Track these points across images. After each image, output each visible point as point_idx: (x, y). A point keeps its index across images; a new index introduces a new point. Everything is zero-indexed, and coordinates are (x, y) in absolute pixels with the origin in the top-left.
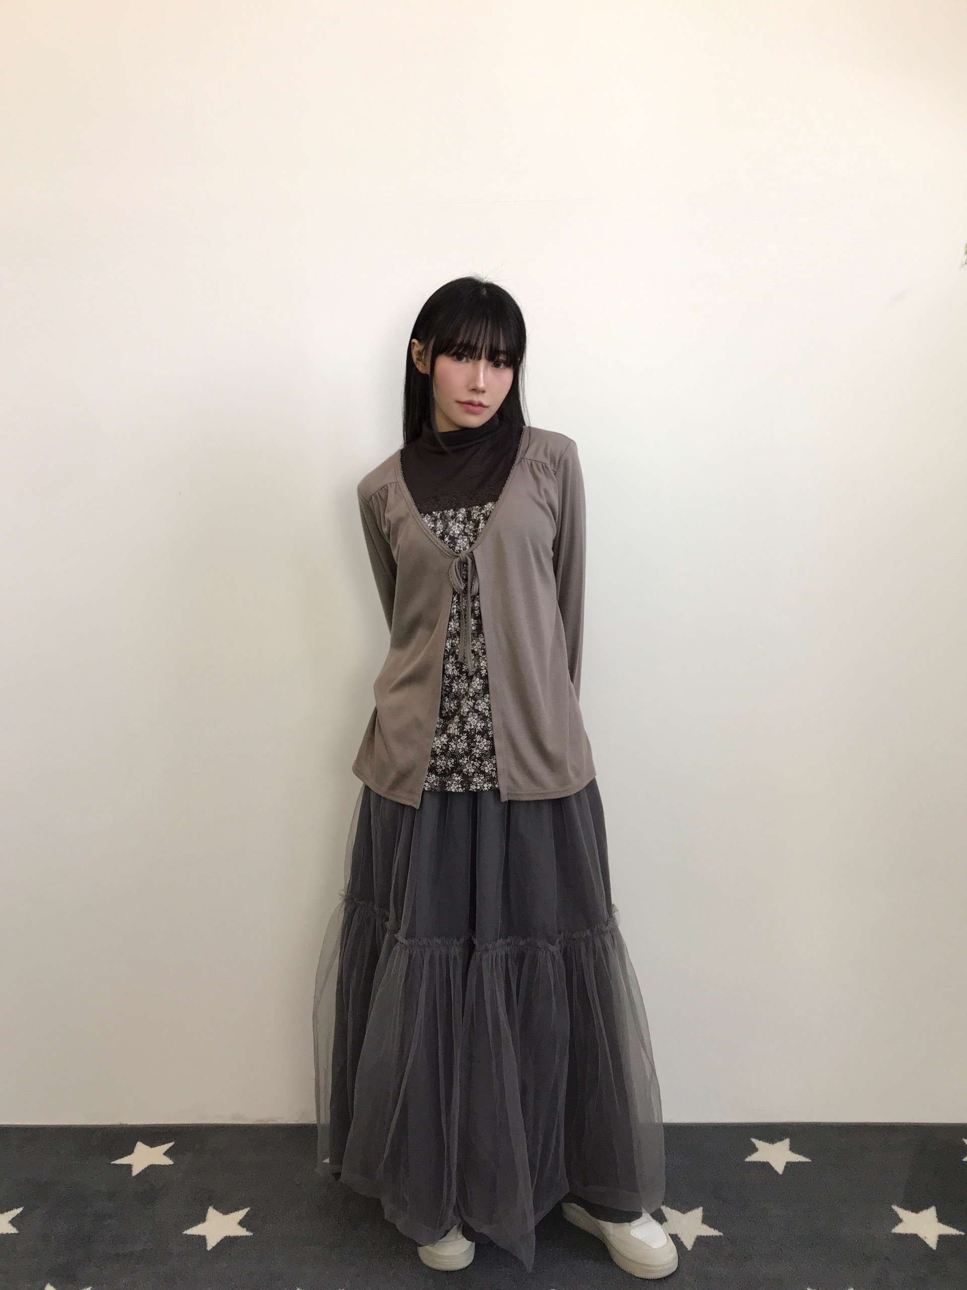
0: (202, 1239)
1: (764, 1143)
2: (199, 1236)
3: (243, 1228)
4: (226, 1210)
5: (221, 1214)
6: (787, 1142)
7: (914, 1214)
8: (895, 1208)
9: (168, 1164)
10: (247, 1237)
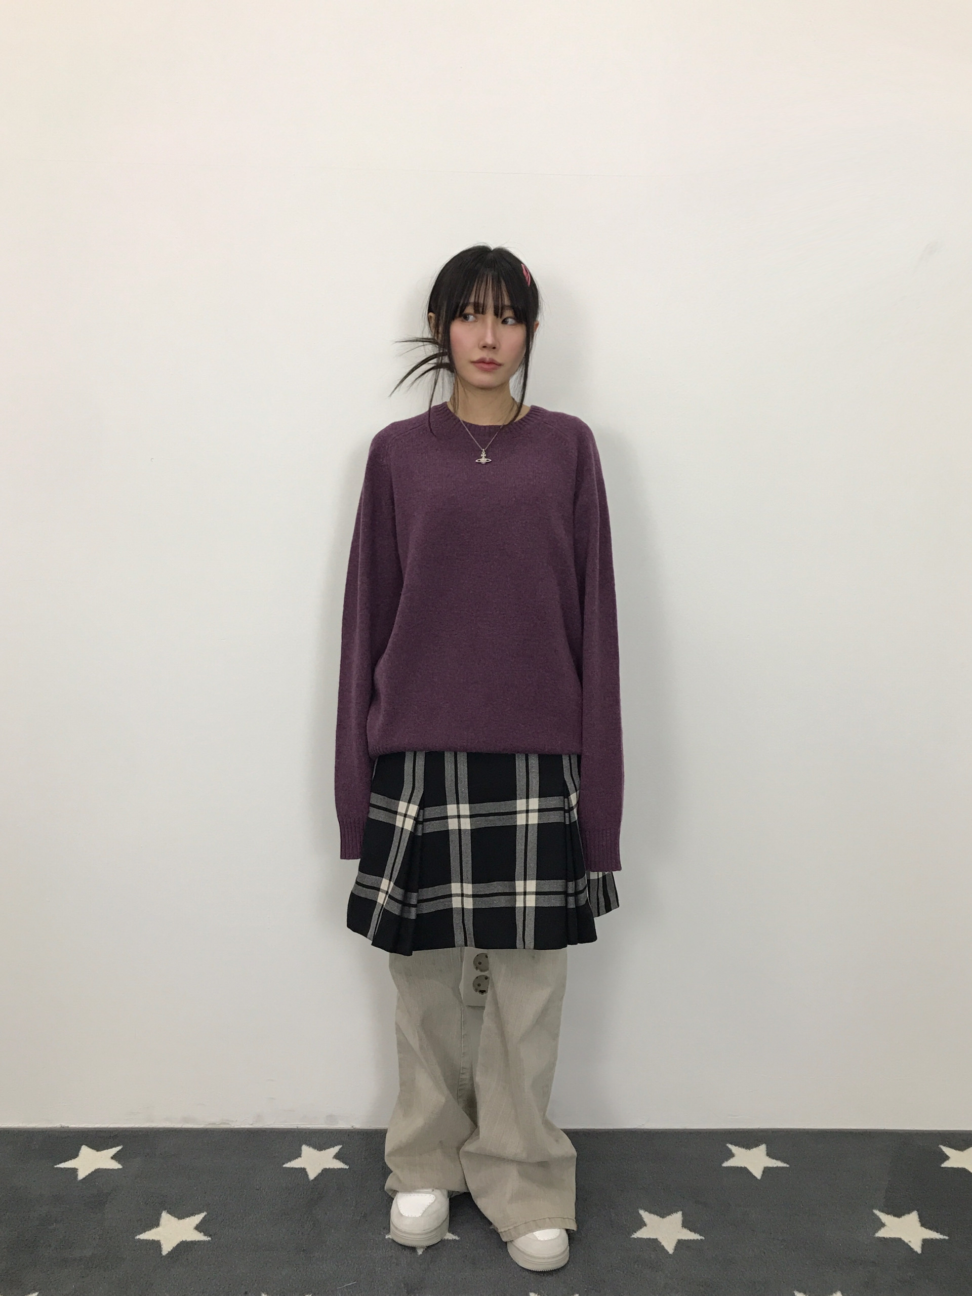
0: (156, 1245)
1: (740, 1149)
3: (200, 1232)
4: (181, 1215)
5: (176, 1219)
6: (763, 1147)
7: (896, 1219)
8: (877, 1212)
9: (116, 1168)
10: (204, 1242)
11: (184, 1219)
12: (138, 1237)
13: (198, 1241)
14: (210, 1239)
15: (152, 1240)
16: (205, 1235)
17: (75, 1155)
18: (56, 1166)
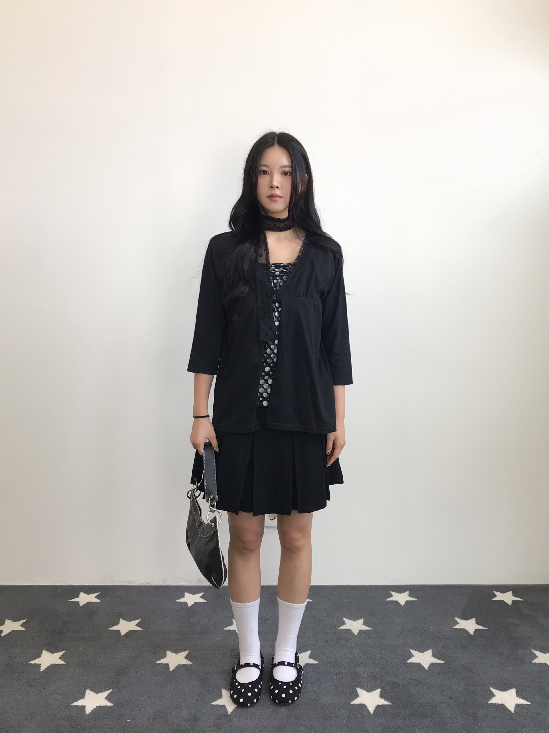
0: (118, 632)
1: (396, 593)
2: (117, 630)
3: (138, 627)
4: (129, 620)
5: (127, 622)
6: (407, 593)
7: (465, 621)
8: (456, 619)
9: (98, 601)
10: (140, 631)
12: (109, 629)
13: (137, 630)
14: (143, 630)
16: (140, 628)
17: (78, 596)
18: (69, 601)
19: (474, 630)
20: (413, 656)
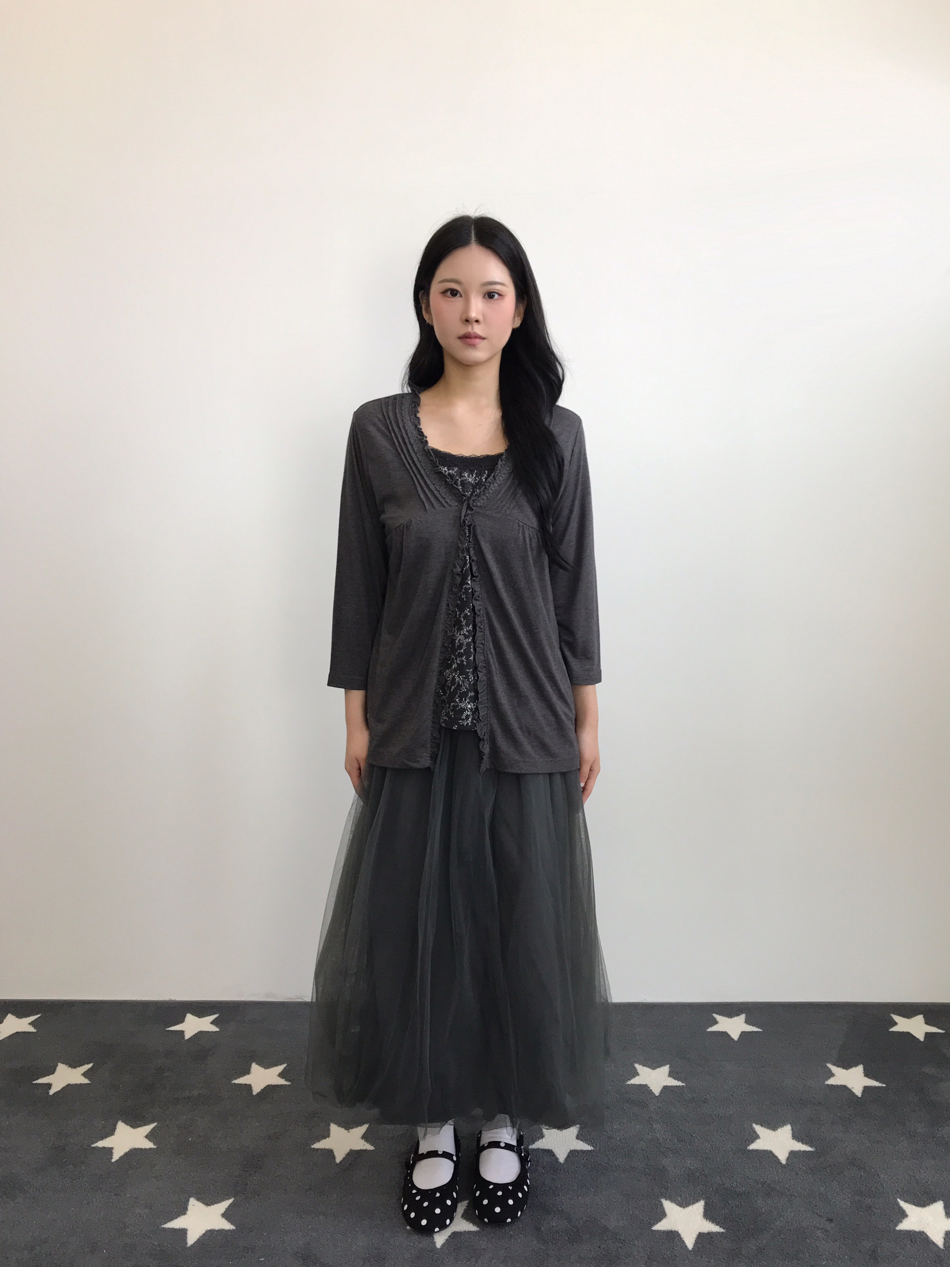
0: (249, 1087)
1: (723, 1017)
3: (282, 1078)
4: (267, 1065)
5: (263, 1069)
6: (743, 1016)
7: (845, 1070)
8: (830, 1066)
9: (215, 1031)
10: (286, 1085)
11: (269, 1068)
12: (233, 1082)
13: (281, 1085)
14: (290, 1083)
15: (245, 1084)
16: (286, 1080)
17: (182, 1021)
18: (166, 1030)
19: (862, 1089)
20: (758, 1137)
